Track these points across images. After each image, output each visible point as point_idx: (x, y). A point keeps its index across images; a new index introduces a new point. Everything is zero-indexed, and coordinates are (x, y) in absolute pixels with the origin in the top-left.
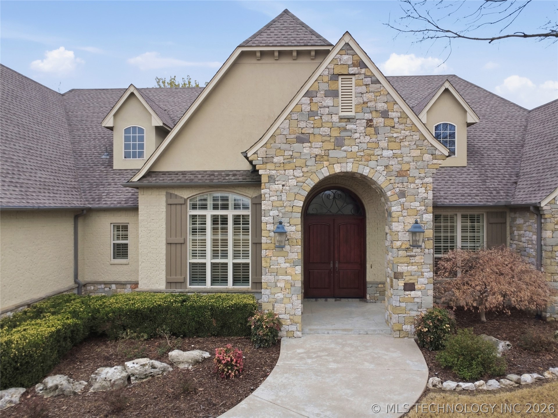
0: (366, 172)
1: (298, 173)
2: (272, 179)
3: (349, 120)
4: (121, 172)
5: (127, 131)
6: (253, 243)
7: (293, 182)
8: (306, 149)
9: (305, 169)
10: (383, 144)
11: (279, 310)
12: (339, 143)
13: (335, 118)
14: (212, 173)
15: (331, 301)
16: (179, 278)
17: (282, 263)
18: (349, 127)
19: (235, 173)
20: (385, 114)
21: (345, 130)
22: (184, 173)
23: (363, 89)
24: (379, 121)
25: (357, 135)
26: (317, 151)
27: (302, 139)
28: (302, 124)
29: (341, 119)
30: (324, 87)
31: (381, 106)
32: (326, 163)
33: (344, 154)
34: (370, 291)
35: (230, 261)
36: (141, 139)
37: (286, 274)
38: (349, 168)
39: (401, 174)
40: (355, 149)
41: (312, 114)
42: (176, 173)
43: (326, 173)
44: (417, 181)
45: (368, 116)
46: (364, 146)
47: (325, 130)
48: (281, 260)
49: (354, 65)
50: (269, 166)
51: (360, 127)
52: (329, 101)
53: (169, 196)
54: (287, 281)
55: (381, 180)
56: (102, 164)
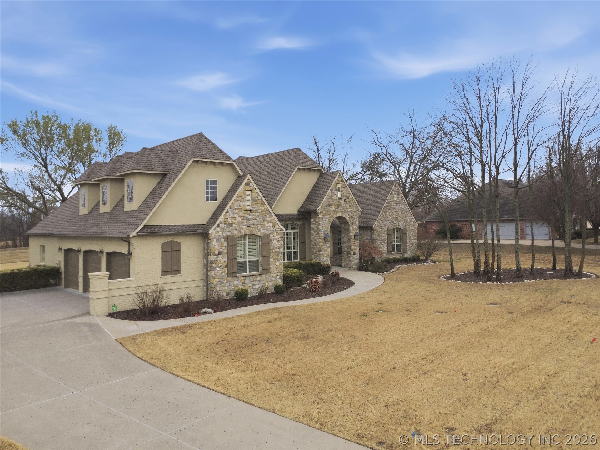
0: (344, 216)
1: (329, 217)
2: (322, 219)
6: (300, 243)
7: (327, 220)
8: (331, 208)
9: (331, 215)
10: (348, 207)
12: (338, 207)
13: (337, 198)
14: (287, 215)
18: (341, 201)
19: (293, 215)
20: (348, 197)
21: (340, 202)
23: (343, 189)
24: (347, 199)
25: (342, 204)
26: (333, 209)
27: (330, 205)
28: (330, 200)
29: (339, 198)
30: (335, 187)
31: (347, 195)
32: (335, 213)
33: (339, 210)
35: (292, 250)
37: (327, 251)
38: (341, 215)
39: (352, 217)
40: (342, 209)
41: (332, 196)
43: (335, 217)
44: (356, 219)
45: (345, 198)
46: (344, 208)
47: (335, 202)
48: (325, 246)
49: (341, 181)
50: (322, 214)
52: (336, 192)
54: (327, 254)
55: (348, 219)
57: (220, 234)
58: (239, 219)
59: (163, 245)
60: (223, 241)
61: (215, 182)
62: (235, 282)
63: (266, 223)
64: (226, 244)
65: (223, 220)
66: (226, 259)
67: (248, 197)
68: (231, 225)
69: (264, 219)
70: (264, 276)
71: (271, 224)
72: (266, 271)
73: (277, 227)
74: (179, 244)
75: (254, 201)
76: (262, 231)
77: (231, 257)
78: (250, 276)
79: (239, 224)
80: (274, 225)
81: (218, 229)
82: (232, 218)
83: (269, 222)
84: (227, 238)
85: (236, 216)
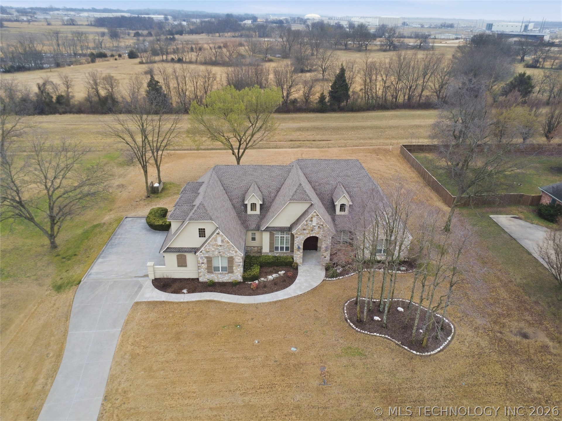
0: (317, 236)
1: (303, 236)
2: (297, 237)
3: (314, 226)
4: (250, 215)
5: (251, 204)
6: (291, 243)
7: (302, 238)
8: (305, 231)
10: (322, 231)
11: (298, 262)
12: (312, 231)
13: (312, 226)
14: (281, 227)
15: (308, 251)
16: (272, 250)
17: (299, 253)
20: (322, 225)
21: (314, 228)
22: (274, 227)
23: (318, 220)
26: (307, 232)
30: (310, 220)
31: (322, 223)
32: (309, 234)
33: (313, 233)
34: (318, 248)
35: (285, 246)
36: (256, 206)
38: (314, 235)
39: (325, 237)
40: (315, 232)
41: (307, 225)
42: (272, 227)
43: (309, 236)
44: (328, 238)
45: (319, 226)
46: (317, 231)
47: (309, 228)
49: (316, 215)
50: (297, 235)
51: (316, 228)
52: (310, 222)
53: (270, 233)
55: (320, 238)
56: (243, 211)
57: (202, 255)
58: (214, 249)
59: (177, 256)
60: (204, 258)
61: (204, 229)
62: (212, 275)
63: (231, 251)
64: (206, 260)
65: (204, 249)
66: (206, 266)
67: (219, 239)
68: (209, 252)
69: (229, 249)
70: (230, 274)
71: (234, 252)
72: (232, 272)
73: (237, 253)
74: (185, 256)
75: (222, 241)
76: (228, 255)
77: (209, 265)
78: (221, 274)
79: (213, 251)
80: (236, 252)
81: (201, 253)
82: (209, 249)
83: (232, 251)
84: (206, 257)
85: (211, 248)
